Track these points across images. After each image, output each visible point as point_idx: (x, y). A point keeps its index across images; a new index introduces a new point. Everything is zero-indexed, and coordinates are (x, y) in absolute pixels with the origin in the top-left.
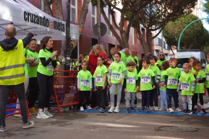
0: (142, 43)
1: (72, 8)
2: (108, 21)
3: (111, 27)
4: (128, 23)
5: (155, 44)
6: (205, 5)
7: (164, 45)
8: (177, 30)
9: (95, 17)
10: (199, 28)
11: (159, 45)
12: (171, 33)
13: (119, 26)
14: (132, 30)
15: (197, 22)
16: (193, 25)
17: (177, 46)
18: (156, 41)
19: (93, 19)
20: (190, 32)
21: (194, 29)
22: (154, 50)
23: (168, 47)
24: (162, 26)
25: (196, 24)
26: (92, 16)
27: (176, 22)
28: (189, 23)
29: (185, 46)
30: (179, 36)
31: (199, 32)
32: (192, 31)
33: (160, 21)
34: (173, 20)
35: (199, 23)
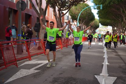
0: (56, 18)
5: (65, 19)
10: (90, 12)
11: (67, 20)
12: (74, 13)
15: (89, 8)
16: (86, 9)
17: (77, 21)
18: (65, 17)
20: (84, 13)
21: (86, 12)
22: (64, 22)
23: (72, 21)
25: (88, 9)
27: (77, 7)
28: (84, 8)
30: (78, 15)
31: (90, 13)
34: (76, 5)
35: (90, 9)
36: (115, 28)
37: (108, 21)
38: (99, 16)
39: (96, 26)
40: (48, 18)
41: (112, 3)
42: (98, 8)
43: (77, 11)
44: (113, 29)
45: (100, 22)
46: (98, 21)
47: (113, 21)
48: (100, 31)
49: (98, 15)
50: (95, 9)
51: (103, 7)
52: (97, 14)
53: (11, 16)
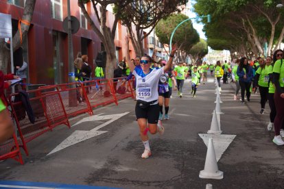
5: (149, 42)
7: (158, 44)
10: (190, 28)
11: (152, 43)
12: (163, 32)
15: (187, 21)
16: (183, 24)
17: (169, 44)
18: (150, 39)
19: (83, 17)
20: (181, 31)
21: (184, 28)
22: (148, 49)
23: (161, 45)
25: (187, 23)
27: (167, 21)
28: (180, 22)
30: (171, 35)
31: (190, 30)
34: (165, 18)
35: (189, 23)
36: (236, 53)
37: (223, 42)
38: (206, 35)
39: (202, 51)
40: (119, 43)
41: (226, 11)
42: (204, 21)
43: (169, 29)
44: (231, 55)
45: (209, 45)
46: (205, 43)
47: (231, 42)
48: (210, 59)
49: (204, 33)
50: (198, 22)
51: (211, 19)
52: (203, 31)
53: (58, 43)
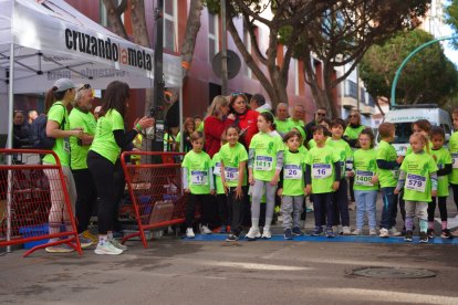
0: (315, 93)
1: (167, 21)
2: (242, 47)
3: (249, 60)
4: (285, 49)
5: (342, 93)
6: (448, 10)
7: (363, 96)
8: (388, 63)
9: (216, 38)
10: (435, 59)
11: (351, 96)
12: (376, 69)
13: (265, 56)
14: (294, 64)
15: (431, 46)
16: (422, 52)
17: (389, 97)
18: (344, 88)
19: (212, 42)
20: (416, 67)
21: (424, 62)
22: (340, 107)
23: (370, 99)
24: (358, 55)
25: (429, 51)
26: (210, 36)
27: (387, 46)
28: (413, 48)
29: (406, 97)
30: (393, 76)
31: (435, 66)
32: (421, 65)
33: (353, 44)
34: (381, 43)
35: (436, 48)
